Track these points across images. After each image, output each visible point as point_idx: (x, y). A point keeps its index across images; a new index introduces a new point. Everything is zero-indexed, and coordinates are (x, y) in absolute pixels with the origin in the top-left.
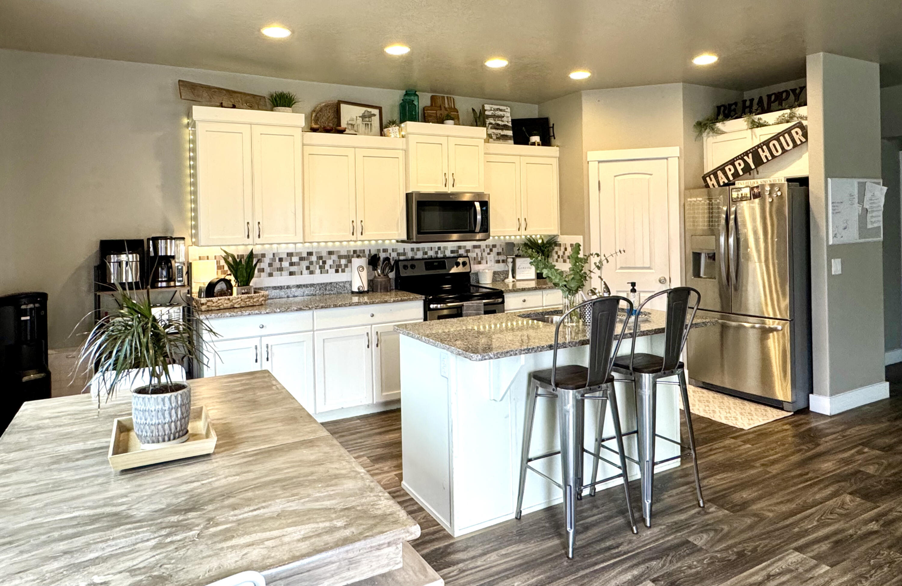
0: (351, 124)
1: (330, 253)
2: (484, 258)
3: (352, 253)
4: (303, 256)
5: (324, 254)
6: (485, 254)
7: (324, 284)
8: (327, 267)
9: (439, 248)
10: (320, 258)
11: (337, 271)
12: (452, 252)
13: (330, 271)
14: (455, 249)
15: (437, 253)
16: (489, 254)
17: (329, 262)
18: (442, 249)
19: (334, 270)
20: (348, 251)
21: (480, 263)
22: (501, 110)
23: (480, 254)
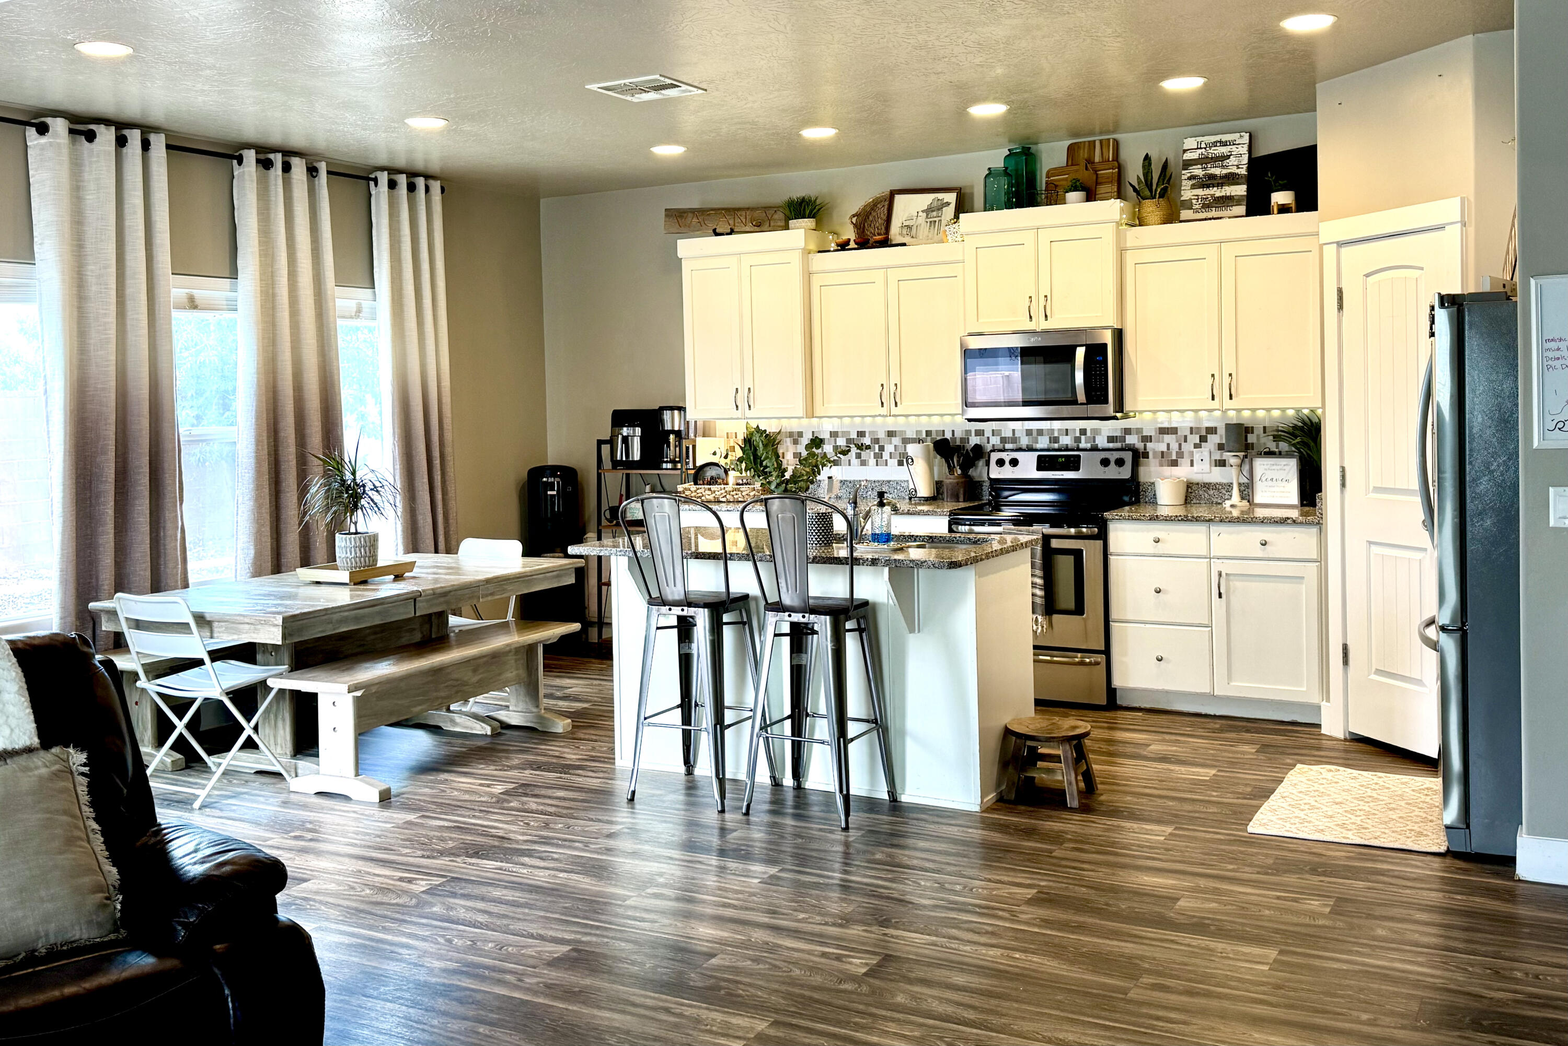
0: (908, 226)
1: (891, 434)
2: (1186, 455)
3: (924, 435)
4: (852, 437)
5: (882, 435)
6: (1188, 447)
7: (878, 481)
8: (886, 455)
9: (1083, 432)
10: (876, 441)
11: (900, 463)
12: (1111, 439)
13: (889, 461)
14: (1118, 434)
15: (1078, 440)
16: (1197, 446)
17: (889, 448)
18: (1089, 433)
19: (895, 461)
20: (918, 432)
21: (1174, 463)
22: (1224, 144)
23: (1174, 447)
